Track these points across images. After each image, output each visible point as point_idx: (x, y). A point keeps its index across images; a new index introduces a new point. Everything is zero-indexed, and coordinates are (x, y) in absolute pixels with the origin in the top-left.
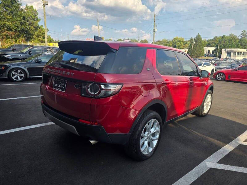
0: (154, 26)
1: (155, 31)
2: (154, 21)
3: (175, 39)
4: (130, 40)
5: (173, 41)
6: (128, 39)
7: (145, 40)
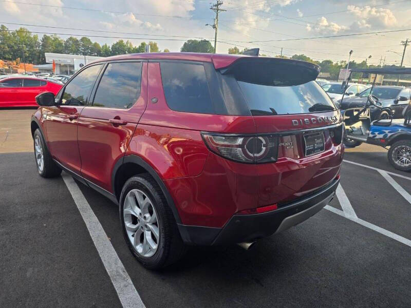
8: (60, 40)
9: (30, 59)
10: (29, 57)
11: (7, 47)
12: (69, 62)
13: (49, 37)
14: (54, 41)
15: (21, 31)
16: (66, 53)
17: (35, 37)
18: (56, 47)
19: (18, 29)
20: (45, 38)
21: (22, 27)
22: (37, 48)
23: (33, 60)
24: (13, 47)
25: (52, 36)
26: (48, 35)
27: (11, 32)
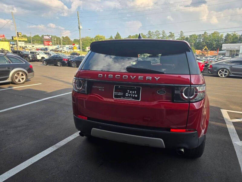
0: (79, 23)
1: (80, 28)
2: (78, 19)
3: (97, 36)
4: (50, 37)
5: (96, 38)
6: (49, 36)
7: (66, 37)
8: (237, 35)
9: (216, 48)
10: (215, 47)
11: (205, 43)
12: (237, 48)
13: (230, 34)
14: (232, 36)
15: (215, 33)
16: (239, 43)
17: (222, 36)
18: (233, 40)
19: (213, 32)
20: (227, 35)
21: (215, 31)
22: (221, 42)
23: (217, 49)
24: (208, 42)
25: (232, 33)
26: (229, 33)
27: (209, 35)
